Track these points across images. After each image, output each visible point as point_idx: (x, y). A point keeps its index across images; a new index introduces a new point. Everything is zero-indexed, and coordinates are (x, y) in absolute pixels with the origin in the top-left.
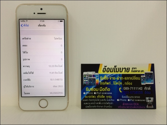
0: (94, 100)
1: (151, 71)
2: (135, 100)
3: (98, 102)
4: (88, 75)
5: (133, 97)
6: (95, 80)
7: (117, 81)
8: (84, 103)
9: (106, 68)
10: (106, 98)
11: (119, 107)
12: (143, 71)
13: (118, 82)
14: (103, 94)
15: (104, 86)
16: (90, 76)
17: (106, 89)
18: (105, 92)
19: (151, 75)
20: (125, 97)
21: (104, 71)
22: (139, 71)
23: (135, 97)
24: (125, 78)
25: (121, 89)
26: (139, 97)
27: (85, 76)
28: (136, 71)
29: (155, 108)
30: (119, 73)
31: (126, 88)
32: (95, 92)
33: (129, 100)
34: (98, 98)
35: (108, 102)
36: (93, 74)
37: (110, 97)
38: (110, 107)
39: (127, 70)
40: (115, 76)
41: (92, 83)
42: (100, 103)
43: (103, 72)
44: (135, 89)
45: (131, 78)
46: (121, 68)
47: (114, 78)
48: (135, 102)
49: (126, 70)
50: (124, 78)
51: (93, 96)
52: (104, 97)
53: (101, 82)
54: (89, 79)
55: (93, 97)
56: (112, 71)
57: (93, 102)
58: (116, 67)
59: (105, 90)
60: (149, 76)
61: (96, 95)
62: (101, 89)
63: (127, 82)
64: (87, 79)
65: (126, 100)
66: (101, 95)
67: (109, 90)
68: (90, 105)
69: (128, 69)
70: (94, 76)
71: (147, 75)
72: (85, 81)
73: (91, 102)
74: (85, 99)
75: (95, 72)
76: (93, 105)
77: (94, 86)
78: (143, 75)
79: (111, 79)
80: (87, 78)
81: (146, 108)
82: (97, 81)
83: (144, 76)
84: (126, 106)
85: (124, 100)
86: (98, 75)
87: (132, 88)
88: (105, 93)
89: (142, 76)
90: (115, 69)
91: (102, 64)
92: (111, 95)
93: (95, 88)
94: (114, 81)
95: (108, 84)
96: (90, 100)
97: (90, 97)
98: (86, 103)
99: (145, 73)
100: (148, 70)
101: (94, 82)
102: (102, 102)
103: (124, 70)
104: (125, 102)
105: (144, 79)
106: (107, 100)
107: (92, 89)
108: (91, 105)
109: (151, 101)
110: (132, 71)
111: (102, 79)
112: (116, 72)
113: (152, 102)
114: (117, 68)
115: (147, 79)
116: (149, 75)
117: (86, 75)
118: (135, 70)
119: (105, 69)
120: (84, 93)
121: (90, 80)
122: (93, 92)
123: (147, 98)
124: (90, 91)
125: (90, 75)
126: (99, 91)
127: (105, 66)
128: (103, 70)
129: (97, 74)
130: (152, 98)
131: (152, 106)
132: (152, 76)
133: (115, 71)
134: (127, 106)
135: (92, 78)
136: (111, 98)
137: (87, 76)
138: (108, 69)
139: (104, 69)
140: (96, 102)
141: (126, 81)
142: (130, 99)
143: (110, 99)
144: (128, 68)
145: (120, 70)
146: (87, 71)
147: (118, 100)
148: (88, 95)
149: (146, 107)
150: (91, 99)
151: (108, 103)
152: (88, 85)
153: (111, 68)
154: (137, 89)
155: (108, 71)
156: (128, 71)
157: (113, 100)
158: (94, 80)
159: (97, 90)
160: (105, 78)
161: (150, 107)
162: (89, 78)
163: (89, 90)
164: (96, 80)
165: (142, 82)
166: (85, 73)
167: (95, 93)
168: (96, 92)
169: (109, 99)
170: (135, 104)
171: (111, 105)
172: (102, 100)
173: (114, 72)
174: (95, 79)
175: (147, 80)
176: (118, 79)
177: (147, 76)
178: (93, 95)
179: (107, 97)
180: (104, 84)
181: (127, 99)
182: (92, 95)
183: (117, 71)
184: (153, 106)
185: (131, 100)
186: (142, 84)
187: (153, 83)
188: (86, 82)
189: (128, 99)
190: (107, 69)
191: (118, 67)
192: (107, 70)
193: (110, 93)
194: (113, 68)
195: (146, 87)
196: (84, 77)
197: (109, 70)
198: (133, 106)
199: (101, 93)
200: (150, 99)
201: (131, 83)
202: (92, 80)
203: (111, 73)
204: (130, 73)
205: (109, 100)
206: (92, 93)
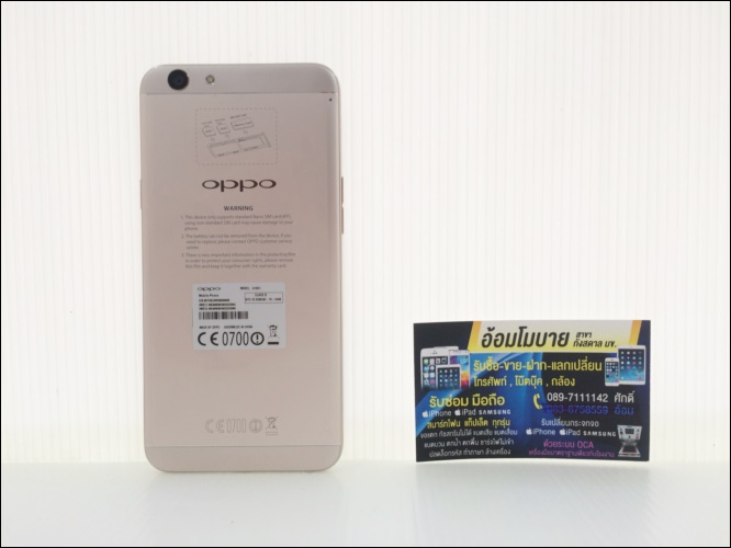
0: (455, 433)
1: (639, 343)
2: (582, 433)
3: (468, 438)
4: (435, 358)
5: (576, 423)
6: (456, 371)
7: (527, 374)
8: (426, 445)
9: (494, 333)
10: (491, 427)
11: (530, 453)
12: (613, 344)
13: (530, 377)
14: (482, 416)
15: (486, 391)
16: (443, 360)
17: (493, 401)
18: (488, 407)
19: (637, 356)
20: (550, 423)
21: (486, 343)
22: (601, 343)
23: (584, 424)
24: (554, 366)
25: (538, 400)
26: (595, 424)
27: (426, 361)
28: (590, 344)
29: (645, 457)
30: (534, 349)
31: (555, 397)
32: (457, 408)
33: (562, 432)
34: (468, 428)
35: (497, 437)
36: (453, 354)
37: (504, 423)
38: (506, 452)
39: (561, 339)
40: (521, 358)
41: (449, 383)
42: (472, 443)
43: (484, 346)
44: (585, 398)
45: (572, 366)
46: (539, 334)
47: (517, 366)
48: (582, 438)
49: (558, 339)
50: (549, 364)
51: (452, 420)
52: (486, 423)
53: (475, 377)
54: (439, 369)
55: (453, 424)
56: (510, 342)
57: (452, 439)
58: (525, 331)
59: (488, 402)
60: (631, 360)
61: (462, 419)
62: (476, 398)
63: (558, 378)
64: (434, 371)
65: (553, 432)
66: (476, 417)
67: (500, 401)
68: (441, 448)
69: (564, 336)
70: (454, 359)
71: (625, 355)
72: (426, 375)
73: (445, 440)
74: (426, 430)
75: (456, 348)
76: (452, 448)
77: (456, 392)
78: (613, 355)
79: (507, 368)
80: (432, 368)
81: (616, 458)
82: (466, 374)
83: (616, 360)
84: (553, 449)
85: (548, 432)
86: (467, 357)
87: (574, 397)
88: (490, 412)
89: (607, 360)
90: (522, 335)
91: (480, 322)
92: (507, 417)
93: (459, 396)
94: (519, 373)
95: (497, 382)
96: (444, 434)
97: (442, 424)
98: (432, 445)
99: (620, 350)
100: (630, 342)
101: (453, 378)
102: (478, 438)
103: (550, 340)
104: (550, 438)
105: (614, 370)
106: (496, 433)
107: (447, 400)
108: (447, 449)
109: (633, 437)
110: (576, 343)
111: (480, 368)
112: (525, 345)
113: (636, 441)
114: (527, 334)
115: (625, 368)
116: (631, 355)
117: (429, 358)
118: (588, 339)
119: (491, 336)
120: (425, 414)
121: (444, 374)
122: (453, 409)
123: (622, 428)
124: (442, 406)
125: (441, 357)
126: (470, 407)
127: (490, 329)
128: (484, 341)
129: (463, 353)
130: (638, 429)
131: (635, 451)
132: (642, 361)
133: (522, 343)
134: (558, 449)
135: (449, 366)
136: (507, 427)
137: (432, 361)
138: (500, 337)
139: (485, 336)
140: (461, 439)
141: (557, 374)
142: (566, 428)
143: (505, 429)
144: (563, 334)
145: (537, 339)
146: (432, 346)
147: (529, 432)
148: (436, 419)
149: (617, 453)
150: (446, 429)
151: (497, 442)
152: (434, 389)
153: (509, 335)
154: (591, 398)
155: (498, 343)
156: (563, 342)
157: (515, 433)
158: (454, 374)
159: (465, 402)
160: (490, 365)
161: (630, 455)
162: (438, 367)
163: (440, 403)
164: (461, 372)
165: (606, 379)
166: (425, 352)
167: (458, 413)
168: (461, 408)
169: (500, 428)
170: (583, 444)
171: (506, 447)
172: (481, 433)
173: (519, 345)
174: (458, 369)
175: (624, 372)
176: (529, 367)
177: (625, 361)
178: (453, 417)
179: (496, 423)
180: (486, 383)
181: (558, 429)
182: (448, 417)
183: (529, 342)
184: (641, 450)
185: (570, 431)
186: (607, 384)
187: (643, 383)
188: (429, 378)
189: (561, 428)
190: (497, 336)
191: (530, 331)
192: (496, 341)
193: (504, 412)
194: (515, 334)
195: (619, 394)
196: (424, 365)
197: (503, 339)
198: (576, 449)
199: (477, 412)
200: (630, 432)
201: (571, 380)
202: (448, 374)
203: (509, 350)
204: (570, 348)
205: (502, 432)
206: (449, 413)
